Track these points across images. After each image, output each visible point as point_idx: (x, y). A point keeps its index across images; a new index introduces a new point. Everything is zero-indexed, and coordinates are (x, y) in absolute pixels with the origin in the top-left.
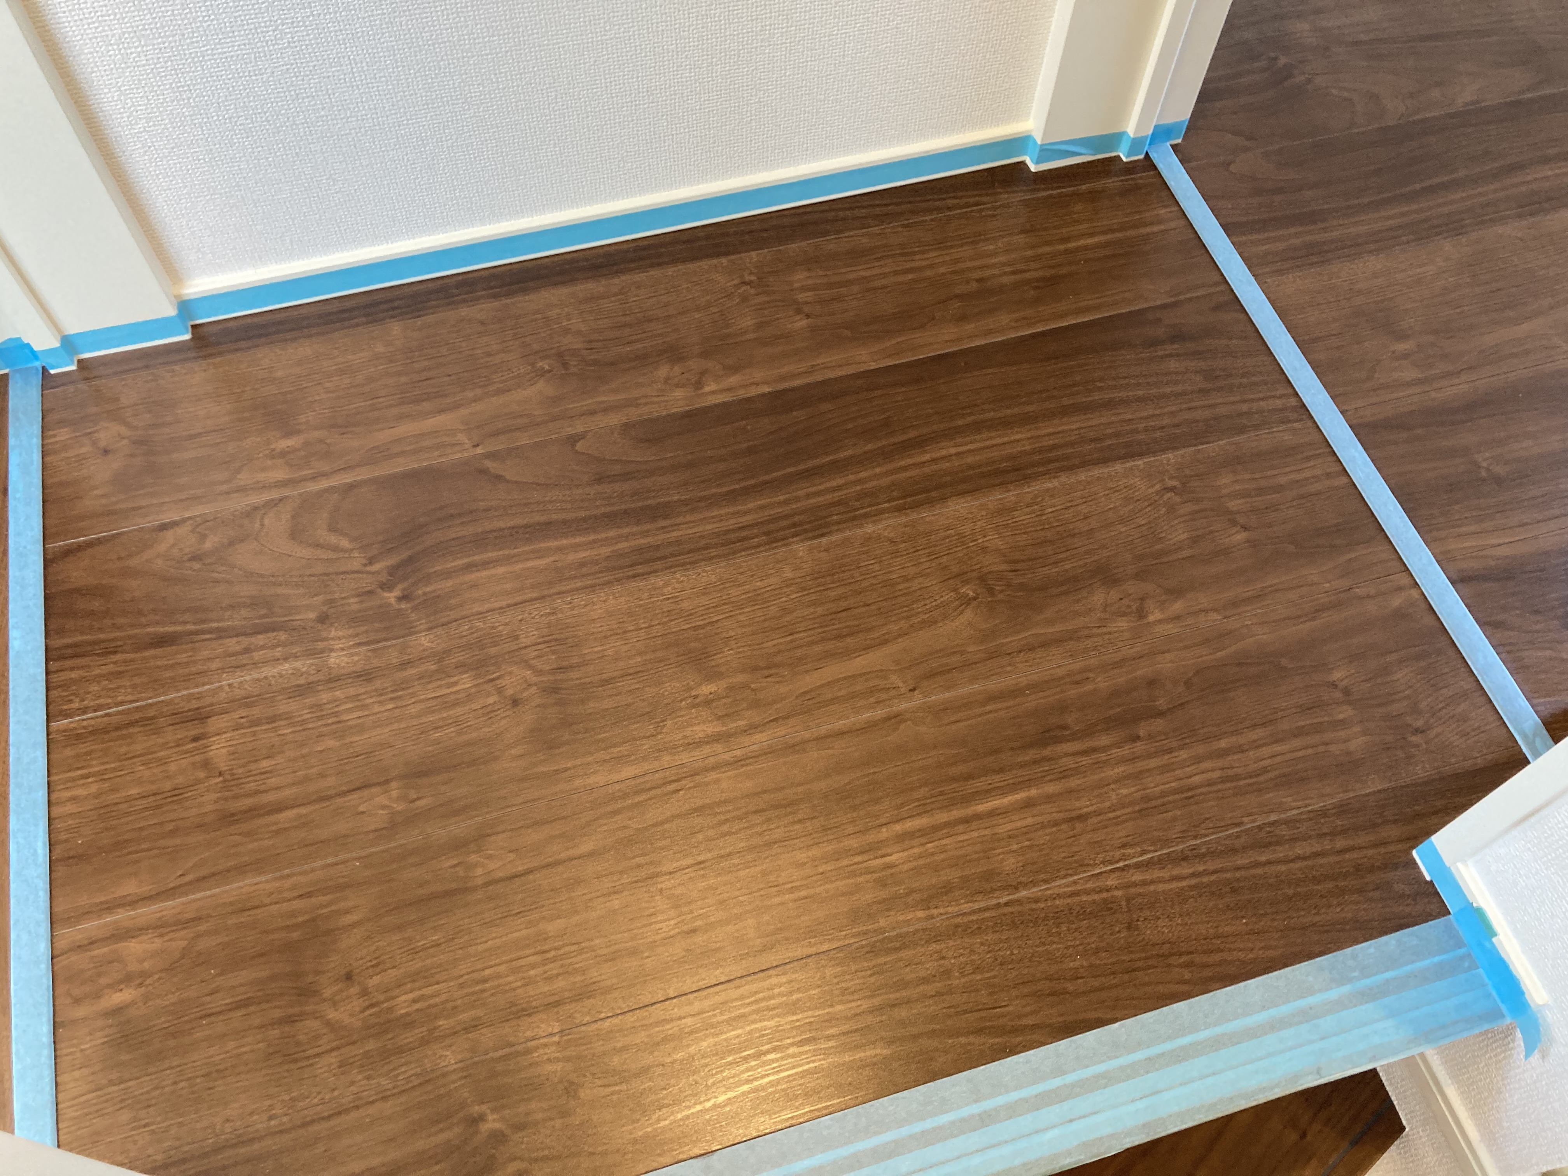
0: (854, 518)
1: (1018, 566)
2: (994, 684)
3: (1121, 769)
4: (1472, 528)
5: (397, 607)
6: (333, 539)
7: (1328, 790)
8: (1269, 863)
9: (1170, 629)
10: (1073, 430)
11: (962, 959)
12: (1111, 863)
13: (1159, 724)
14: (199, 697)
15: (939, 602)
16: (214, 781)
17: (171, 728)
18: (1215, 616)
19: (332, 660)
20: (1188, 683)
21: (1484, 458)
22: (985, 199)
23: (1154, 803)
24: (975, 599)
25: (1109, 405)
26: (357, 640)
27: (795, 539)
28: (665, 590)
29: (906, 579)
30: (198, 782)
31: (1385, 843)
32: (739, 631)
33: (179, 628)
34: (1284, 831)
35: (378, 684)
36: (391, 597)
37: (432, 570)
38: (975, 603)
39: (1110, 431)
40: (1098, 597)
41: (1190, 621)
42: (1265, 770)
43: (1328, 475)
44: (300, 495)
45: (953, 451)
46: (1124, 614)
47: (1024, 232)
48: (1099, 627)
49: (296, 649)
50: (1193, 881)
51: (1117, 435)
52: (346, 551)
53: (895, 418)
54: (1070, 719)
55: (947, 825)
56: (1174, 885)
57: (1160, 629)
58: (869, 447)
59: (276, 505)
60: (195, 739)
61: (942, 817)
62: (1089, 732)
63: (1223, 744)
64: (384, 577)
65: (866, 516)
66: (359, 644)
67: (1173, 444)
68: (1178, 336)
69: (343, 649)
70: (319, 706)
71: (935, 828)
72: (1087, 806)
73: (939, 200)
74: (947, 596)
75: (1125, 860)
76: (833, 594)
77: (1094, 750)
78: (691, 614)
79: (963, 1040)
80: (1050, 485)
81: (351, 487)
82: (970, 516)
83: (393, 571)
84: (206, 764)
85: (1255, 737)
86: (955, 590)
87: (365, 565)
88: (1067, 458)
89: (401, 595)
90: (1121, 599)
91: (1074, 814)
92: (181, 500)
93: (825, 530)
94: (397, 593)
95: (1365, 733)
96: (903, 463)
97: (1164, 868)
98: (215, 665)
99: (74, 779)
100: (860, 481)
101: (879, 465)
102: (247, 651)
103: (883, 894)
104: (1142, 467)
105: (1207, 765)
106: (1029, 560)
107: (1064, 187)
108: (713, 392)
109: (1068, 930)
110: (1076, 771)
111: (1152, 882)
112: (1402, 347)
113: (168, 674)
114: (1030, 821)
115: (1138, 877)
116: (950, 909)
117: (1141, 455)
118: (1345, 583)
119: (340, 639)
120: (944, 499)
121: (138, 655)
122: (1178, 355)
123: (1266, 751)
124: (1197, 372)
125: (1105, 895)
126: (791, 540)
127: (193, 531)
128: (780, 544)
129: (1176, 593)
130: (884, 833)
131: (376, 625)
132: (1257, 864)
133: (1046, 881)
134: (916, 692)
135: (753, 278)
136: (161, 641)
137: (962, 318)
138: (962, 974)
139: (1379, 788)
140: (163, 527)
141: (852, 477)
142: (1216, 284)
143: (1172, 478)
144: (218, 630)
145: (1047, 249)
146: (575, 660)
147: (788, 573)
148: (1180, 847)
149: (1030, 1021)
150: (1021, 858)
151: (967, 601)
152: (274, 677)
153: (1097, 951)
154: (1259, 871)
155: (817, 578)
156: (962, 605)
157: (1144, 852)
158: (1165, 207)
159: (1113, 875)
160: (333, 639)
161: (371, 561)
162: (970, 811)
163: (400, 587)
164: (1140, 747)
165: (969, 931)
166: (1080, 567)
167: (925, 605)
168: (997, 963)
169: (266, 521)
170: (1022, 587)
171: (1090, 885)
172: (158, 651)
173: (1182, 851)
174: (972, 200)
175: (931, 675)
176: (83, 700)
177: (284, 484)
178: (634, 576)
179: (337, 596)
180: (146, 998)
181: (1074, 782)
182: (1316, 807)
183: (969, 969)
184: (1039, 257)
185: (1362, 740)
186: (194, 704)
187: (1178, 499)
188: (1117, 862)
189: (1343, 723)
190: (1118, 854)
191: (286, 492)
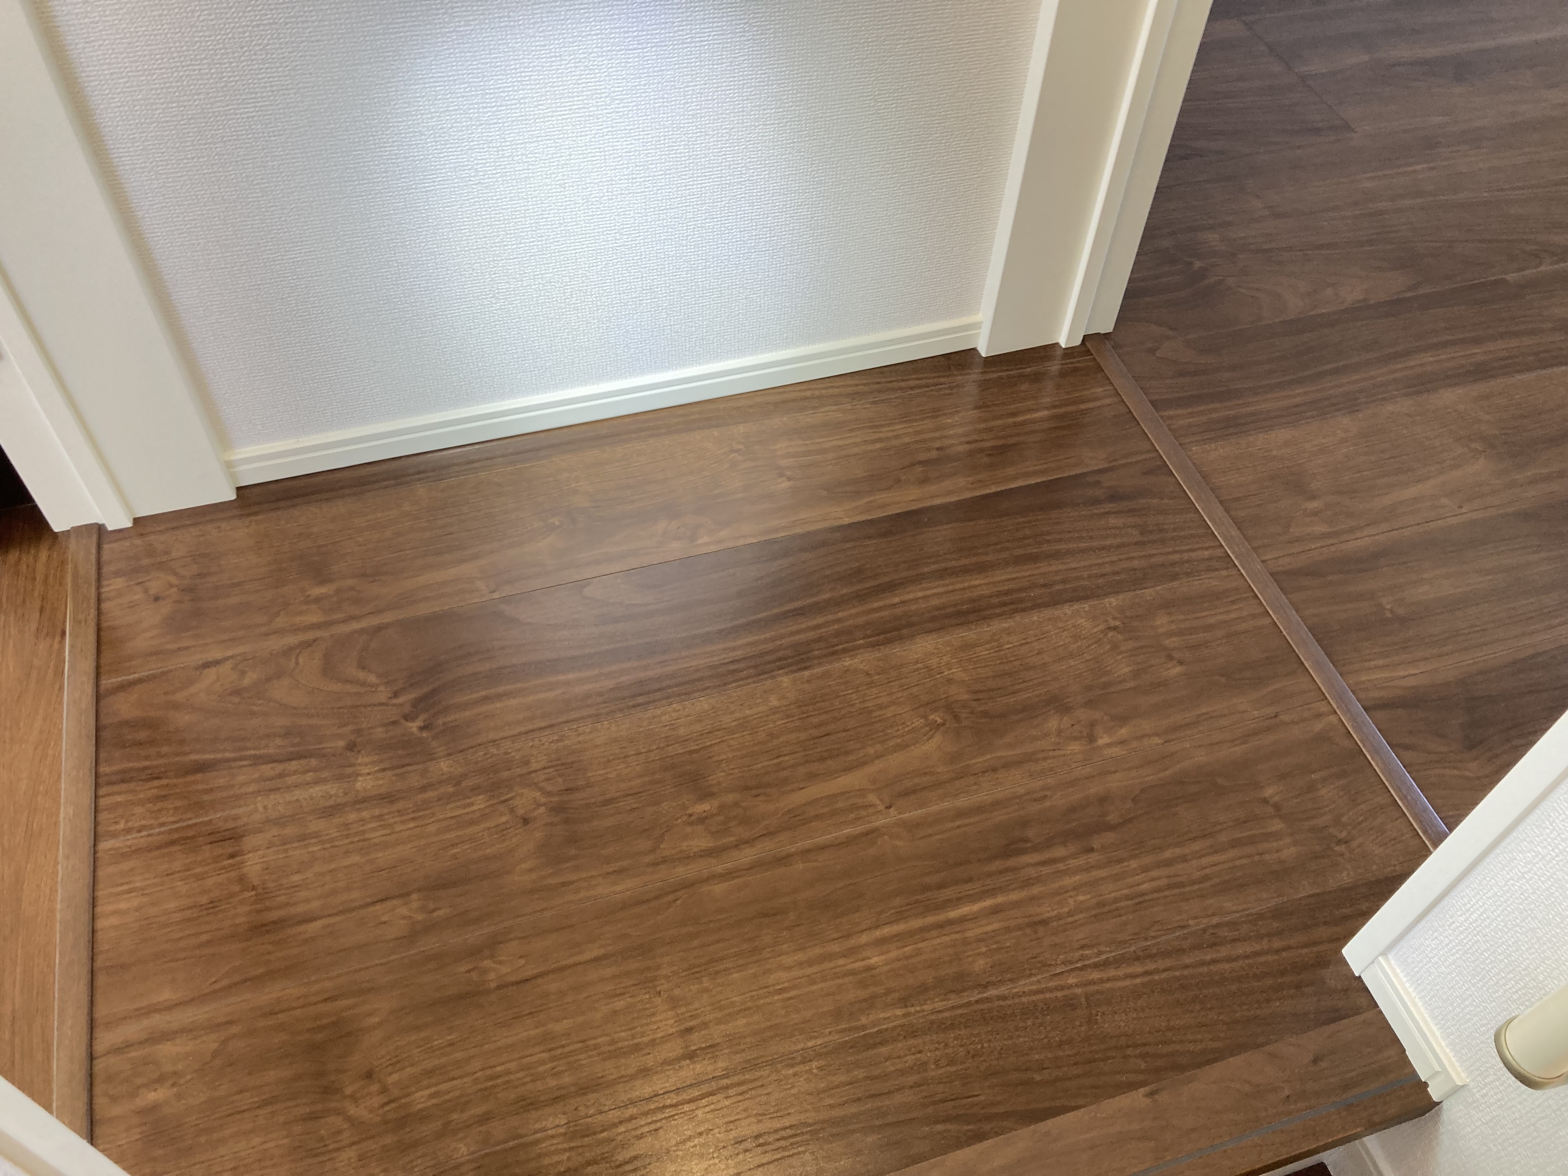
0: (834, 653)
1: (981, 696)
2: (962, 802)
3: (1078, 878)
4: (1380, 662)
5: (419, 735)
6: (361, 675)
7: (1265, 895)
8: (1214, 961)
9: (1116, 751)
10: (1025, 577)
11: (937, 1053)
12: (1071, 962)
13: (1110, 837)
14: (235, 818)
15: (910, 728)
16: (247, 894)
17: (209, 846)
18: (1157, 740)
19: (359, 783)
20: (1134, 800)
21: (1386, 602)
22: (942, 380)
23: (1106, 909)
24: (943, 724)
25: (1056, 555)
26: (382, 766)
27: (780, 672)
28: (663, 718)
29: (881, 707)
30: (232, 895)
31: (1315, 944)
32: (731, 755)
33: (219, 756)
34: (1225, 932)
35: (400, 805)
36: (414, 726)
37: (451, 702)
38: (942, 729)
39: (1058, 578)
40: (1053, 723)
41: (1135, 744)
42: (1207, 878)
43: (1254, 616)
44: (332, 636)
45: (920, 594)
46: (1076, 739)
47: (976, 408)
48: (1054, 750)
49: (325, 774)
50: (1146, 979)
51: (1064, 581)
52: (372, 686)
53: (868, 566)
54: (1030, 833)
55: (922, 930)
56: (1128, 982)
57: (1108, 752)
58: (845, 591)
59: (310, 645)
60: (232, 856)
61: (916, 923)
62: (1048, 843)
63: (1168, 854)
64: (407, 709)
65: (845, 651)
66: (384, 770)
67: (1116, 589)
68: (1114, 496)
69: (369, 774)
70: (346, 825)
71: (911, 933)
72: (1049, 912)
73: (903, 380)
74: (919, 722)
75: (1084, 960)
76: (815, 720)
77: (1053, 861)
78: (687, 740)
79: (939, 1127)
80: (1006, 625)
81: (379, 629)
82: (935, 651)
83: (416, 703)
84: (242, 879)
85: (1197, 848)
86: (925, 717)
87: (390, 698)
88: (1021, 601)
89: (422, 724)
90: (1073, 725)
91: (1036, 919)
92: (224, 641)
93: (808, 664)
94: (419, 723)
95: (1295, 843)
96: (876, 605)
97: (1119, 967)
98: (251, 788)
99: (118, 894)
100: (839, 621)
101: (854, 607)
102: (281, 775)
103: (862, 994)
104: (1087, 609)
105: (1154, 873)
106: (990, 690)
107: (1011, 370)
108: (706, 544)
109: (1033, 1025)
110: (1038, 880)
111: (1109, 980)
112: (1314, 505)
113: (206, 797)
114: (996, 926)
115: (1095, 975)
116: (925, 1007)
117: (1086, 598)
118: (1271, 710)
119: (366, 765)
120: (912, 636)
121: (181, 780)
122: (1114, 513)
123: (1205, 861)
124: (1133, 527)
125: (1066, 992)
126: (777, 673)
127: (233, 669)
128: (766, 676)
129: (1122, 720)
130: (864, 938)
131: (400, 752)
132: (1203, 963)
133: (1011, 980)
134: (891, 810)
135: (741, 447)
136: (201, 768)
137: (924, 481)
138: (938, 1067)
139: (1311, 893)
140: (207, 665)
141: (830, 617)
142: (1148, 451)
143: (1114, 618)
144: (255, 757)
145: (999, 422)
146: (581, 783)
147: (774, 702)
148: (1133, 948)
149: (1001, 1109)
150: (988, 960)
151: (936, 727)
152: (306, 799)
153: (1060, 1045)
154: (1205, 969)
155: (800, 706)
156: (931, 730)
157: (1100, 953)
158: (1102, 386)
159: (1073, 974)
160: (359, 765)
161: (396, 695)
162: (941, 917)
163: (422, 717)
164: (1093, 858)
165: (943, 1026)
166: (1036, 696)
167: (898, 730)
168: (970, 1055)
169: (301, 660)
170: (985, 714)
171: (1051, 984)
172: (199, 776)
173: (1135, 952)
174: (930, 381)
175: (905, 794)
176: (127, 822)
177: (318, 626)
178: (635, 706)
179: (364, 726)
180: (179, 1097)
181: (1036, 890)
182: (1253, 911)
183: (943, 1062)
184: (990, 430)
185: (1292, 850)
186: (230, 825)
187: (1120, 637)
188: (1077, 962)
189: (1276, 836)
190: (1077, 954)
191: (319, 634)
